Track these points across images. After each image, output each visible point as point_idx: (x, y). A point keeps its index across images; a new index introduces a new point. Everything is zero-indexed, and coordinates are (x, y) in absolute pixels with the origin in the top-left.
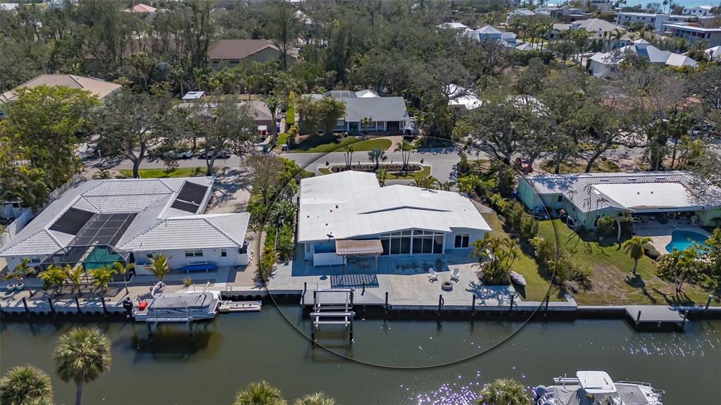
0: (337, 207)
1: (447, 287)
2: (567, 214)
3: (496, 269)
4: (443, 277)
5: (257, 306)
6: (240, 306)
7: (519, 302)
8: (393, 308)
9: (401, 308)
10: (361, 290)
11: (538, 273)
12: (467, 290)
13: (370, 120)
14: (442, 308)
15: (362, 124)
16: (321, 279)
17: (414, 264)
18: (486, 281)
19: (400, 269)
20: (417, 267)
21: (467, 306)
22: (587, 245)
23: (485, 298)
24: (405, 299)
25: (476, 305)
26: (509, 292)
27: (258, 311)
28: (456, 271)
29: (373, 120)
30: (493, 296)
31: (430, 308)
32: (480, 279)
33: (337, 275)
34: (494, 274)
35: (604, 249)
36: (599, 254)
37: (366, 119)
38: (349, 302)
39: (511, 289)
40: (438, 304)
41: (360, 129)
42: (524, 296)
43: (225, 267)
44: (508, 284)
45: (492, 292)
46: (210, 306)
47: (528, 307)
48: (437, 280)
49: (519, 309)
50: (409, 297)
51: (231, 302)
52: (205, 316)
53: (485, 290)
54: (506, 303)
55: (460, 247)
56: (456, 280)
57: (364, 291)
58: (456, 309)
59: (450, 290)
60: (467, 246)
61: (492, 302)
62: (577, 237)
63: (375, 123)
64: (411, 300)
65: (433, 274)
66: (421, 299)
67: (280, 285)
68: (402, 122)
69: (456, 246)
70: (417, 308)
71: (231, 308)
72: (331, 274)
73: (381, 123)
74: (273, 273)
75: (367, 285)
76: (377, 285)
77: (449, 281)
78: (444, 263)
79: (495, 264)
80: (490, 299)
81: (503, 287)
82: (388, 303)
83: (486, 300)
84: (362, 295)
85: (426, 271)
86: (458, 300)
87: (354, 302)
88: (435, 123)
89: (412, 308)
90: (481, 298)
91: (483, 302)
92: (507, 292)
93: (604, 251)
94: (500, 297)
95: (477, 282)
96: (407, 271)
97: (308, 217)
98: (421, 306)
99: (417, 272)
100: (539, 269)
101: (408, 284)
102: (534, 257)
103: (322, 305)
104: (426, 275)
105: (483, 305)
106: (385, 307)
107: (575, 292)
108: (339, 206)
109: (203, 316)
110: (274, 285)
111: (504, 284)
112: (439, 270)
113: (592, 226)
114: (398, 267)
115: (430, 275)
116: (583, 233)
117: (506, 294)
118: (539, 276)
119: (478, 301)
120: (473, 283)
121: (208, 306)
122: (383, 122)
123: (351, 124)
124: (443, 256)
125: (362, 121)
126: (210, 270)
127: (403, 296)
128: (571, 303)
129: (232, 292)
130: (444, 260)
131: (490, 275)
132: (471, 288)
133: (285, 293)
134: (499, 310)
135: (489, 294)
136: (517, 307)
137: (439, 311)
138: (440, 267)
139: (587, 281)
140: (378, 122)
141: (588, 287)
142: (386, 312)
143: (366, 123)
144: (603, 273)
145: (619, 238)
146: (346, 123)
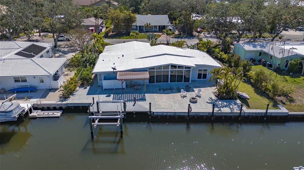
0: (123, 56)
1: (193, 101)
2: (266, 62)
3: (227, 88)
4: (190, 95)
5: (58, 114)
6: (46, 114)
7: (245, 109)
8: (155, 114)
9: (161, 114)
10: (133, 103)
11: (255, 92)
12: (207, 102)
13: (150, 24)
14: (190, 114)
15: (145, 26)
16: (106, 96)
17: (171, 88)
18: (220, 97)
19: (162, 91)
20: (173, 89)
21: (208, 112)
22: (283, 78)
23: (220, 107)
24: (164, 108)
25: (215, 111)
26: (237, 104)
27: (58, 117)
28: (200, 91)
29: (151, 25)
30: (226, 106)
31: (181, 114)
32: (216, 96)
33: (118, 94)
34: (226, 92)
35: (295, 79)
36: (292, 82)
37: (147, 24)
38: (123, 110)
39: (238, 101)
40: (187, 111)
41: (144, 30)
42: (248, 106)
43: (42, 90)
44: (236, 99)
45: (225, 104)
46: (14, 112)
47: (253, 113)
48: (186, 97)
49: (246, 115)
50: (166, 107)
51: (40, 111)
52: (9, 119)
53: (220, 102)
54: (236, 110)
55: (201, 78)
56: (200, 97)
57: (135, 103)
58: (200, 114)
59: (196, 102)
60: (206, 78)
61: (226, 110)
62: (275, 73)
63: (152, 26)
64: (168, 108)
65: (183, 93)
66: (175, 108)
67: (77, 100)
68: (167, 26)
69: (198, 78)
70: (172, 114)
71: (38, 115)
72: (114, 94)
73: (155, 27)
74: (74, 93)
75: (138, 100)
76: (145, 100)
77: (194, 96)
78: (191, 87)
79: (226, 85)
80: (225, 108)
81: (233, 100)
82: (151, 110)
83: (221, 109)
84: (134, 106)
85: (179, 91)
86: (202, 109)
87: (126, 110)
88: (184, 25)
89: (169, 114)
90: (218, 108)
91: (220, 110)
92: (236, 104)
93: (296, 80)
94: (231, 107)
95: (214, 98)
96: (166, 92)
97: (103, 60)
98: (175, 113)
99: (172, 92)
100: (254, 90)
101: (166, 99)
102: (250, 83)
103: (103, 112)
104: (178, 94)
105: (220, 112)
106: (149, 114)
107: (284, 104)
108: (124, 56)
109: (7, 119)
110: (73, 100)
111: (233, 99)
112: (188, 91)
113: (284, 68)
114: (160, 90)
115: (181, 94)
116: (278, 71)
117: (235, 105)
118: (256, 94)
119: (216, 109)
120: (211, 98)
121: (11, 111)
122: (157, 26)
123: (140, 27)
124: (190, 84)
125: (145, 25)
126: (31, 91)
127: (162, 107)
128: (283, 110)
129: (41, 104)
130: (191, 86)
131: (223, 93)
132: (210, 101)
133: (80, 105)
134: (231, 115)
135: (223, 105)
136: (245, 113)
137: (188, 116)
138: (188, 89)
139: (290, 97)
140: (154, 26)
141: (292, 101)
142: (150, 117)
143: (147, 26)
144: (299, 92)
145: (302, 73)
146: (137, 26)
